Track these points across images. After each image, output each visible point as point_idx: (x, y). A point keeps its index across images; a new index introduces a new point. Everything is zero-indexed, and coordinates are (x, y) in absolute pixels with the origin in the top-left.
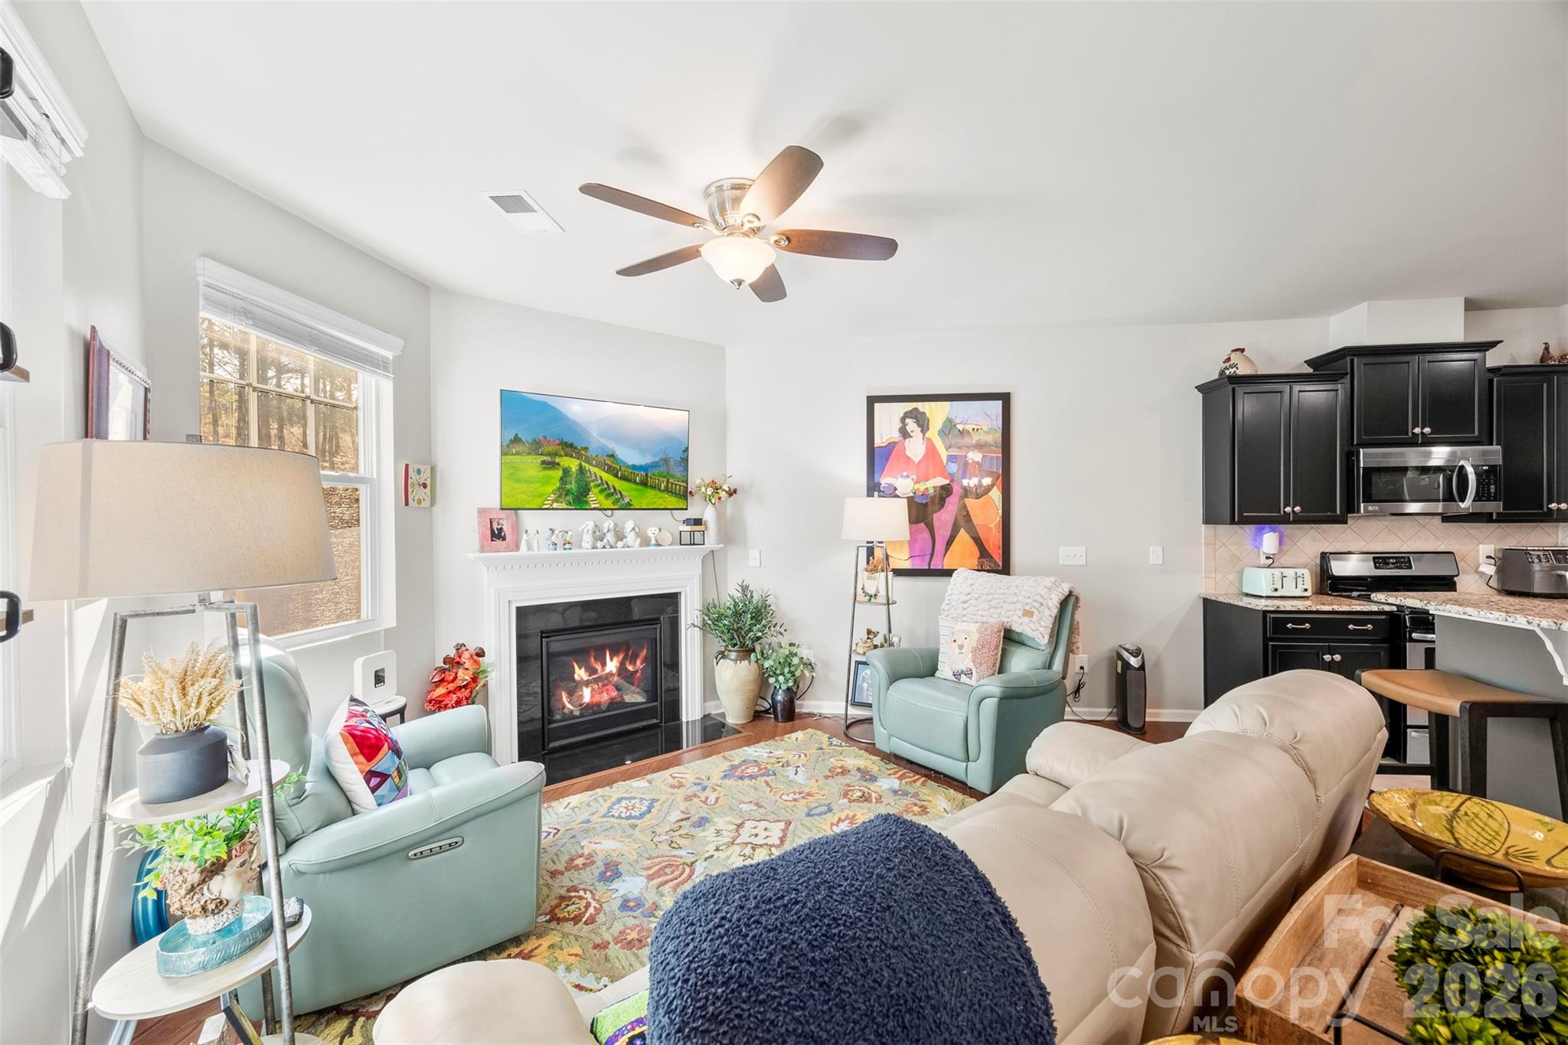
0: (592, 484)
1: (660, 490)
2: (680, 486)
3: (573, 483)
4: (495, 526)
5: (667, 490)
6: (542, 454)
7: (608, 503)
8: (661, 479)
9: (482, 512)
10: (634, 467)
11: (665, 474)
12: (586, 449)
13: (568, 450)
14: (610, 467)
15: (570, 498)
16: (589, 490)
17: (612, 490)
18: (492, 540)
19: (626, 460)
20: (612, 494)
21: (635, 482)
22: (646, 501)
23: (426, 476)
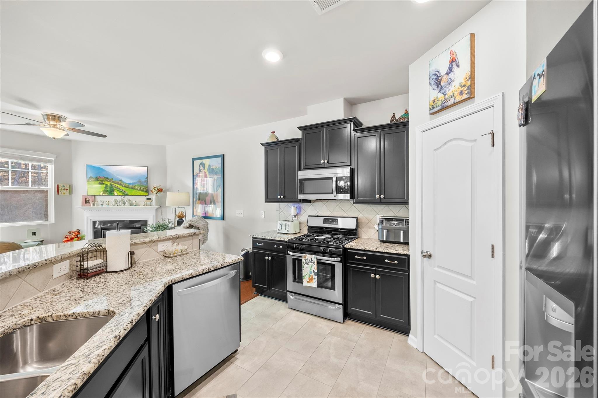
0: (115, 189)
1: (138, 190)
2: (145, 189)
3: (109, 188)
4: (87, 200)
5: (140, 190)
6: (99, 181)
7: (120, 194)
8: (138, 187)
9: (83, 196)
10: (129, 184)
11: (139, 185)
12: (112, 179)
13: (107, 180)
14: (120, 184)
15: (108, 192)
16: (114, 190)
17: (122, 190)
18: (85, 203)
19: (125, 182)
20: (122, 191)
21: (129, 188)
22: (133, 193)
23: (67, 187)
